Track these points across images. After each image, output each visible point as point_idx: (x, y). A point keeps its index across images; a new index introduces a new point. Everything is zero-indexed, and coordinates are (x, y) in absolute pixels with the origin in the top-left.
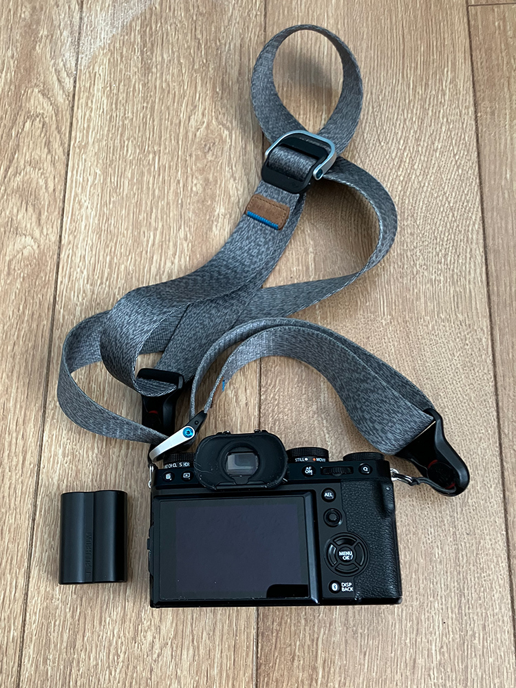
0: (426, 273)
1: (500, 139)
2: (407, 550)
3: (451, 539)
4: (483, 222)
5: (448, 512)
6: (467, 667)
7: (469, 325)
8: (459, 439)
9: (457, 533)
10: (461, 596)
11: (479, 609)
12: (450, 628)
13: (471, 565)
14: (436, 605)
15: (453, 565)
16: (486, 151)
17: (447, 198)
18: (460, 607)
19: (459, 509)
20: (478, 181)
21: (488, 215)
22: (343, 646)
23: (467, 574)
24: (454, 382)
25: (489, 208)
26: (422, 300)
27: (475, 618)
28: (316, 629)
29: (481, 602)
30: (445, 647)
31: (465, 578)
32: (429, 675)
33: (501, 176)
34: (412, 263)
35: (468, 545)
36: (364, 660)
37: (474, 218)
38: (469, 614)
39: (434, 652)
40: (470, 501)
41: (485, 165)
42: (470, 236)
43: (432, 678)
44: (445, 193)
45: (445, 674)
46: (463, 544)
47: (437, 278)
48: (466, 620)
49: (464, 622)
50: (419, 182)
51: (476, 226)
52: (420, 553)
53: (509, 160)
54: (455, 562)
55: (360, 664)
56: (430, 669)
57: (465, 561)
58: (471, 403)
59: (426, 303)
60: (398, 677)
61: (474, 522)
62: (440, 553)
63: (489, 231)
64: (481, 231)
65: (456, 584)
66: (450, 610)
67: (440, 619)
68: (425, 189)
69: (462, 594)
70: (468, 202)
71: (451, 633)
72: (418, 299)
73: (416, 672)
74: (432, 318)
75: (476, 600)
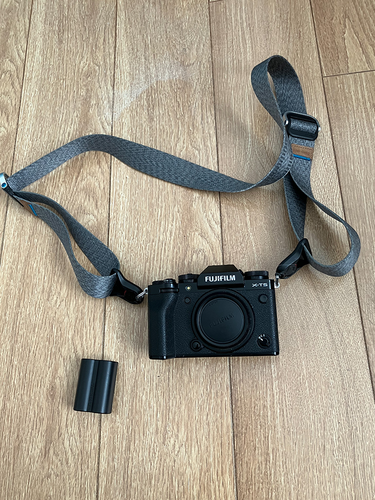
1: (346, 148)
3: (339, 374)
4: (341, 194)
5: (336, 358)
6: (354, 448)
7: (339, 251)
8: (338, 316)
9: (342, 370)
10: (347, 407)
11: (358, 414)
12: (343, 426)
13: (351, 388)
14: (334, 413)
15: (341, 389)
16: (339, 155)
17: (320, 181)
18: (347, 413)
19: (342, 356)
20: (336, 171)
21: (343, 190)
23: (349, 393)
24: (333, 284)
25: (344, 186)
27: (357, 419)
28: (267, 431)
29: (358, 409)
30: (341, 437)
31: (348, 396)
32: (333, 454)
33: (349, 168)
35: (348, 376)
36: (296, 447)
37: (336, 191)
38: (353, 417)
39: (335, 440)
40: (347, 351)
41: (339, 162)
42: (335, 202)
43: (335, 455)
44: (319, 179)
45: (342, 453)
46: (346, 376)
48: (351, 421)
51: (338, 196)
52: (322, 383)
53: (352, 159)
54: (342, 387)
55: (293, 450)
56: (333, 451)
57: (347, 386)
58: (343, 295)
60: (315, 456)
61: (351, 363)
62: (333, 382)
63: (345, 198)
64: (341, 198)
65: (344, 399)
66: (341, 415)
67: (337, 420)
69: (347, 406)
70: (332, 183)
71: (344, 429)
73: (326, 453)
75: (356, 408)
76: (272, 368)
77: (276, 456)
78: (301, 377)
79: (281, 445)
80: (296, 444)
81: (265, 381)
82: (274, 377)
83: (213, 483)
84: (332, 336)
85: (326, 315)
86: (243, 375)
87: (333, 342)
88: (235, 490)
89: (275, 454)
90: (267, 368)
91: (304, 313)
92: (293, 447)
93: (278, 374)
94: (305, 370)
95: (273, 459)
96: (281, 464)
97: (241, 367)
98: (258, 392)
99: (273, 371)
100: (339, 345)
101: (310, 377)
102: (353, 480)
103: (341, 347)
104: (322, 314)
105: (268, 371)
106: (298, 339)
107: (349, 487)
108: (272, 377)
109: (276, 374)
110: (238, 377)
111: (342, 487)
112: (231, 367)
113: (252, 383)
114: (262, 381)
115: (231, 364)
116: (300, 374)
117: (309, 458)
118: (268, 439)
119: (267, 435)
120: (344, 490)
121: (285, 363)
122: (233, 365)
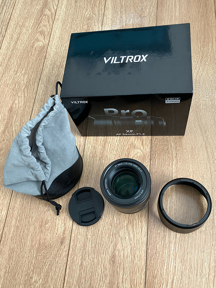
0: (203, 98)
2: (196, 175)
3: (210, 173)
10: (212, 189)
15: (210, 180)
17: (210, 78)
18: (212, 192)
19: (212, 164)
22: (175, 203)
26: (202, 106)
28: (167, 197)
32: (202, 211)
34: (199, 95)
35: (215, 174)
36: (182, 207)
44: (209, 76)
46: (213, 174)
47: (206, 100)
49: (213, 196)
50: (201, 73)
52: (200, 176)
55: (181, 208)
57: (214, 179)
59: (203, 106)
62: (206, 176)
68: (203, 75)
72: (200, 105)
74: (204, 111)
76: (173, 167)
77: (171, 210)
78: (189, 173)
79: (175, 205)
80: (182, 205)
81: (169, 173)
82: (174, 171)
83: (136, 220)
84: (208, 154)
85: (205, 143)
86: (157, 169)
87: (208, 157)
88: (147, 224)
89: (170, 209)
90: (170, 167)
91: (194, 142)
92: (181, 206)
93: (176, 170)
94: (191, 169)
95: (169, 211)
96: (173, 214)
97: (156, 165)
98: (164, 178)
99: (173, 168)
100: (211, 159)
101: (194, 173)
102: (212, 225)
103: (212, 160)
104: (204, 143)
105: (171, 168)
106: (189, 154)
107: (209, 228)
108: (173, 172)
109: (175, 170)
110: (154, 170)
111: (205, 228)
112: (151, 165)
113: (162, 174)
114: (167, 173)
115: (151, 163)
116: (188, 171)
117: (189, 213)
118: (167, 202)
119: (167, 199)
120: (206, 229)
121: (181, 165)
122: (152, 164)
